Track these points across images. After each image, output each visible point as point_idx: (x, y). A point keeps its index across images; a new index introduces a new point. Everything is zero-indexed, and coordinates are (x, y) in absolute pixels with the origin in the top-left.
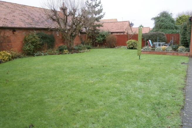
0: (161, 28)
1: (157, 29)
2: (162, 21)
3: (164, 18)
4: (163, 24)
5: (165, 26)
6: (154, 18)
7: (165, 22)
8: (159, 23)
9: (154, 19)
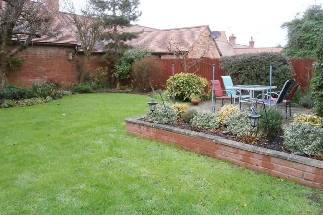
0: (301, 46)
1: (293, 50)
2: (306, 30)
3: (312, 23)
4: (307, 36)
5: (312, 43)
6: (286, 23)
7: (313, 31)
8: (300, 34)
9: (289, 24)
